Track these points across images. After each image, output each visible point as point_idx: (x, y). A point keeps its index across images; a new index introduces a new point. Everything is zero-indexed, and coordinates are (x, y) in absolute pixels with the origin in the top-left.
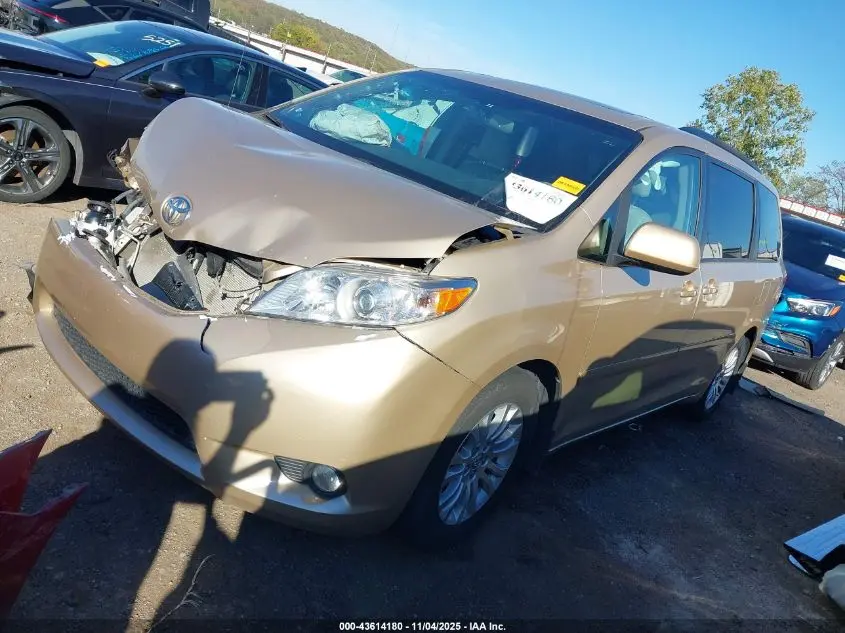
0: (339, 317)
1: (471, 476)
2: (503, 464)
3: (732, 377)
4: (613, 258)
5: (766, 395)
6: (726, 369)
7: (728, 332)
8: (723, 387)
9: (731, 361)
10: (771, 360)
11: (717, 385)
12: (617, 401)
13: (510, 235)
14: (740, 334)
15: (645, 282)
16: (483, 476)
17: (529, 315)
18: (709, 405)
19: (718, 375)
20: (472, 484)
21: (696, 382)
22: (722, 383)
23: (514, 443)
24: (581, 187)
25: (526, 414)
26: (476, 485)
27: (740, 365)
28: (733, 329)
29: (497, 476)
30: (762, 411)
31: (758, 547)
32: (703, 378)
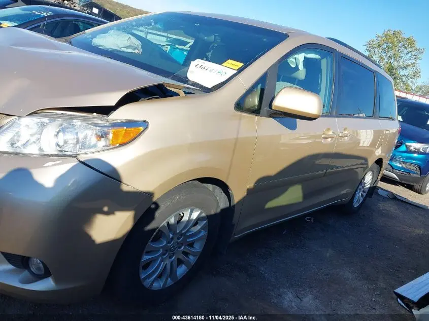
0: (43, 151)
1: (170, 257)
2: (198, 247)
3: (370, 188)
4: (265, 111)
5: (394, 198)
6: (365, 183)
7: (363, 161)
8: (365, 195)
9: (368, 179)
10: (397, 178)
11: (361, 192)
12: (284, 203)
13: (182, 93)
14: (371, 162)
15: (293, 127)
16: (182, 256)
17: (194, 147)
18: (356, 205)
19: (360, 187)
20: (171, 263)
21: (344, 192)
22: (363, 191)
23: (203, 233)
24: (241, 65)
25: (209, 214)
26: (175, 264)
27: (375, 181)
28: (366, 160)
29: (194, 256)
30: (391, 207)
31: (378, 293)
32: (349, 189)
